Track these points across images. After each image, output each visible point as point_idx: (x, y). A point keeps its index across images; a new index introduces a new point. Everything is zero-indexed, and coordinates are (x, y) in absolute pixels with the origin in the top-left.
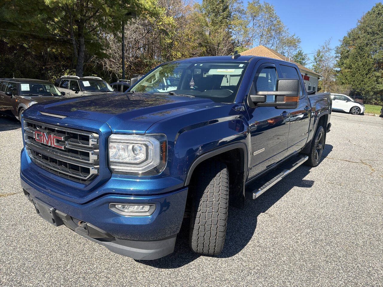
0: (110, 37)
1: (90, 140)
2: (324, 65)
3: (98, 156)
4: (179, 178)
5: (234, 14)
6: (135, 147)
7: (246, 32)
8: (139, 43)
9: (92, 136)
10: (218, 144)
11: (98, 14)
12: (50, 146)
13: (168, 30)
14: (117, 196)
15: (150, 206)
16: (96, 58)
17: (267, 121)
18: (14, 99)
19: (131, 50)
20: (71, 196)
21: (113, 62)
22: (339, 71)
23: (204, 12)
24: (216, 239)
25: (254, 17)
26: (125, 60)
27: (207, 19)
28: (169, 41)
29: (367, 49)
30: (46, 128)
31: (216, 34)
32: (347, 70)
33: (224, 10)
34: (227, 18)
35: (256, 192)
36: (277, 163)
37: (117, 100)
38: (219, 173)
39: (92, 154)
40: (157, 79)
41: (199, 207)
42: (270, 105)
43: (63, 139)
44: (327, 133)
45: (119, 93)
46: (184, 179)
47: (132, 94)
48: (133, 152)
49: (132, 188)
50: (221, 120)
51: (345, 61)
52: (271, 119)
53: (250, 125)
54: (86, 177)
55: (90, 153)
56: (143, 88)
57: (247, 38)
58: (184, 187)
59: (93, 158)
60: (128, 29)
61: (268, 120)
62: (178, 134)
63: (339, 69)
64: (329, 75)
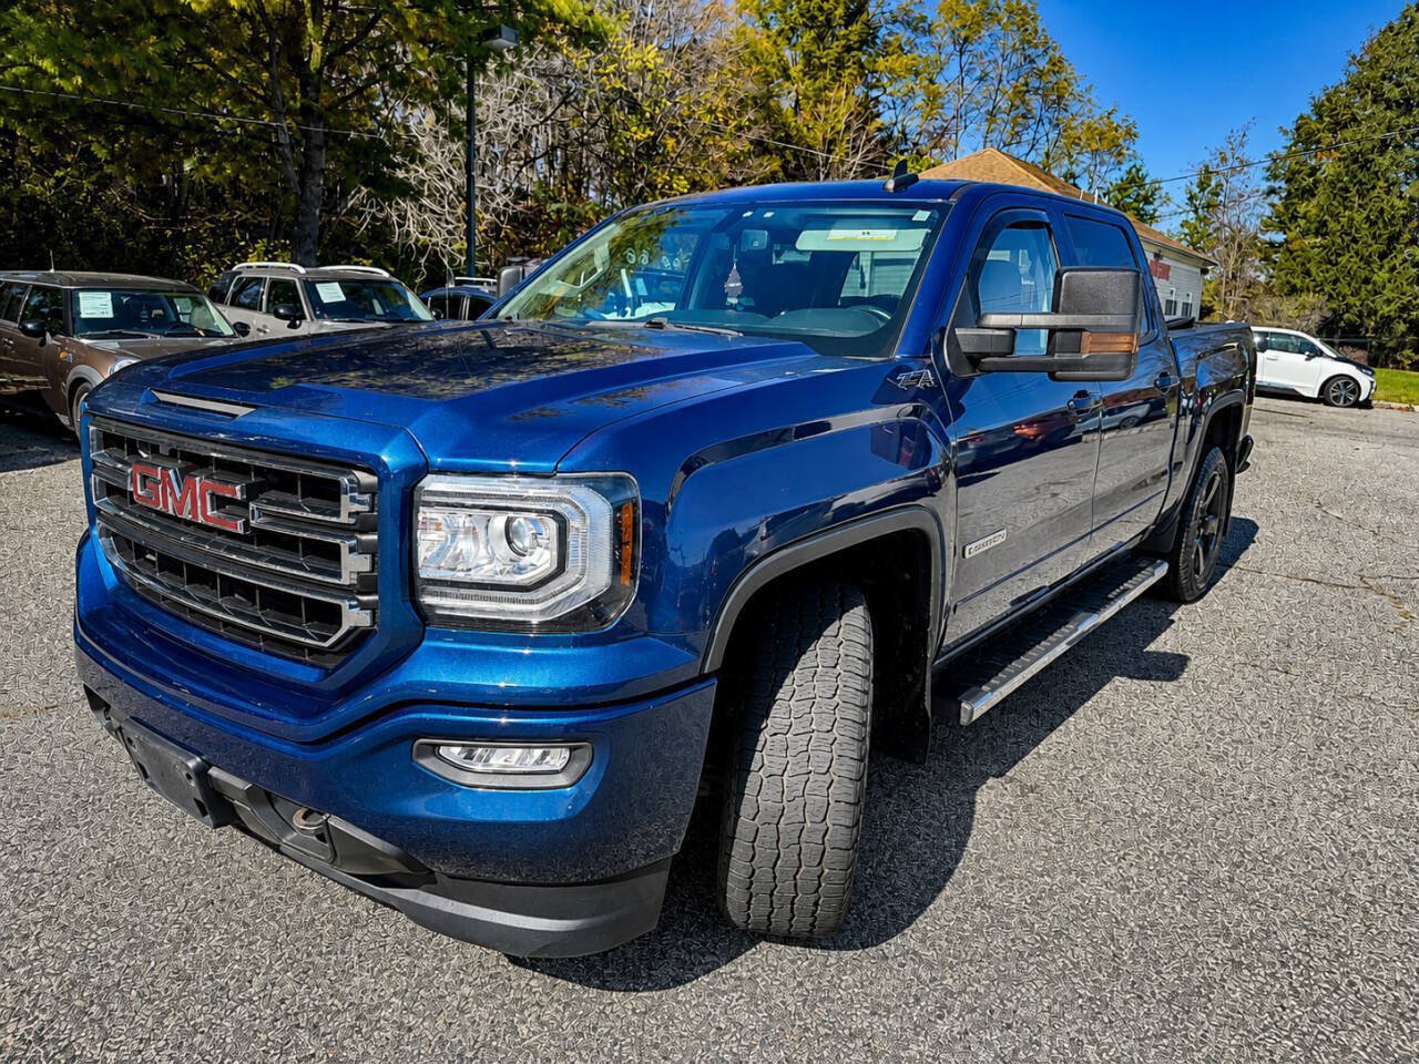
0: (421, 120)
1: (345, 499)
2: (1226, 222)
3: (373, 556)
4: (683, 643)
5: (889, 34)
6: (515, 524)
7: (933, 98)
8: (529, 143)
9: (351, 481)
10: (830, 514)
11: (375, 33)
12: (188, 523)
13: (640, 94)
14: (447, 713)
15: (572, 749)
16: (369, 195)
17: (1011, 428)
18: (55, 351)
19: (499, 168)
20: (265, 712)
21: (433, 212)
22: (1281, 245)
23: (775, 28)
24: (819, 877)
25: (963, 44)
26: (478, 205)
27: (788, 54)
28: (641, 135)
29: (1385, 161)
30: (173, 454)
31: (822, 108)
32: (1311, 240)
33: (850, 18)
34: (859, 49)
35: (974, 697)
36: (1052, 587)
37: (448, 349)
38: (836, 624)
39: (352, 550)
40: (599, 270)
41: (757, 755)
42: (1031, 367)
43: (238, 493)
44: (1237, 476)
45: (452, 324)
46: (701, 645)
47: (503, 324)
48: (510, 542)
49: (504, 681)
50: (841, 423)
51: (1302, 209)
52: (1029, 423)
53: (953, 443)
54: (325, 639)
55: (345, 546)
56: (547, 306)
57: (938, 123)
58: (702, 678)
59: (354, 565)
60: (488, 90)
61: (1017, 424)
62: (682, 475)
63: (1279, 237)
64: (1243, 257)
